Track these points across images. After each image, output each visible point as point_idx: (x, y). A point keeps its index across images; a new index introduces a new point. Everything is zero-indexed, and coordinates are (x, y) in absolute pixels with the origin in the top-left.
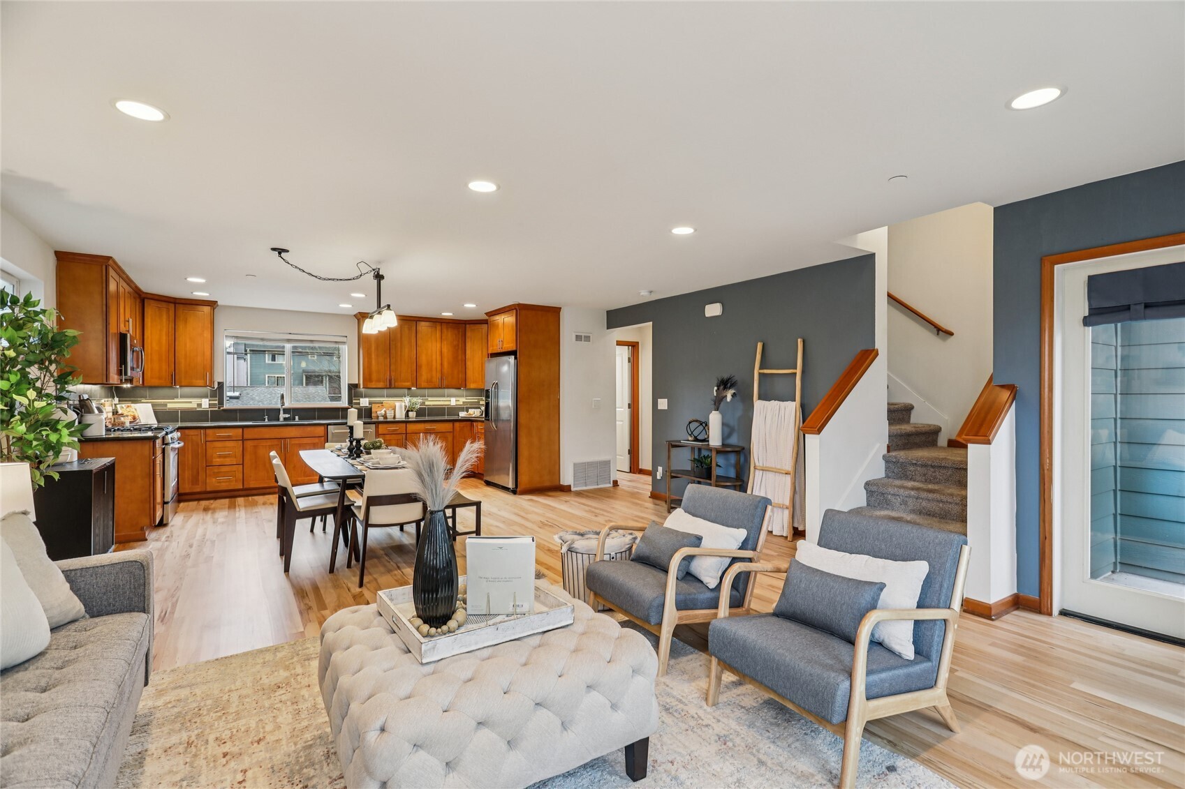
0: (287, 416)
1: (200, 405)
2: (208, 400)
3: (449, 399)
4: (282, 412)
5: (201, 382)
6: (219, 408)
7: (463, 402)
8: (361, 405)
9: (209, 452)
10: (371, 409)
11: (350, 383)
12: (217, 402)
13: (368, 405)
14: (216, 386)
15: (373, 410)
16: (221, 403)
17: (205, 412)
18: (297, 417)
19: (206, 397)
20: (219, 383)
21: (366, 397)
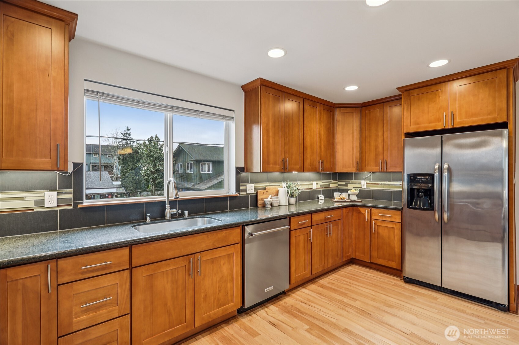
0: (174, 211)
1: (40, 203)
2: (55, 193)
3: (311, 183)
4: (168, 206)
5: (45, 162)
6: (75, 205)
7: (321, 185)
8: (248, 192)
9: (65, 305)
10: (256, 195)
11: (236, 166)
12: (71, 196)
13: (253, 192)
14: (70, 169)
15: (260, 197)
16: (78, 197)
17: (50, 215)
18: (186, 213)
19: (51, 188)
20: (75, 165)
21: (251, 182)
